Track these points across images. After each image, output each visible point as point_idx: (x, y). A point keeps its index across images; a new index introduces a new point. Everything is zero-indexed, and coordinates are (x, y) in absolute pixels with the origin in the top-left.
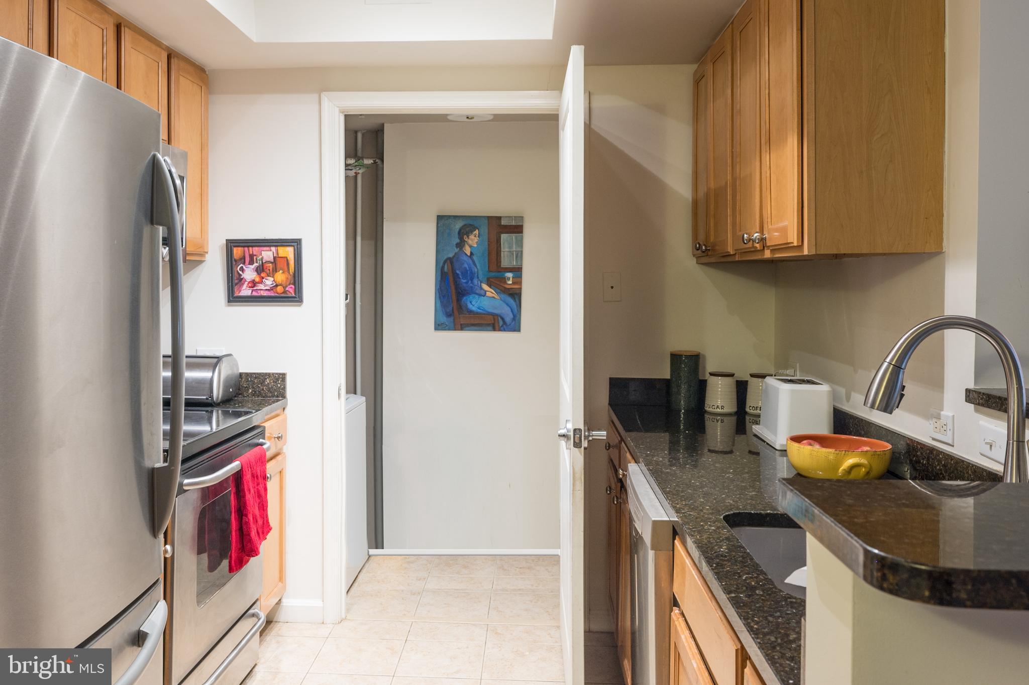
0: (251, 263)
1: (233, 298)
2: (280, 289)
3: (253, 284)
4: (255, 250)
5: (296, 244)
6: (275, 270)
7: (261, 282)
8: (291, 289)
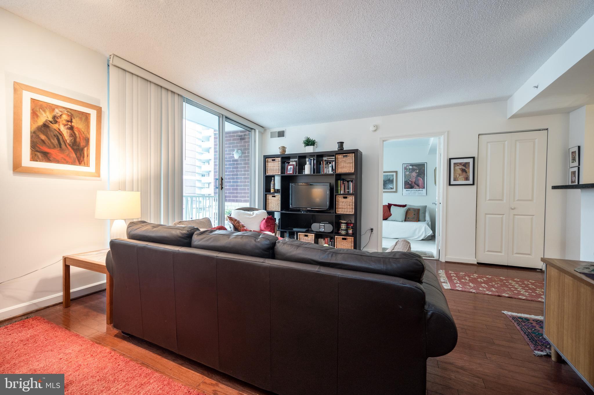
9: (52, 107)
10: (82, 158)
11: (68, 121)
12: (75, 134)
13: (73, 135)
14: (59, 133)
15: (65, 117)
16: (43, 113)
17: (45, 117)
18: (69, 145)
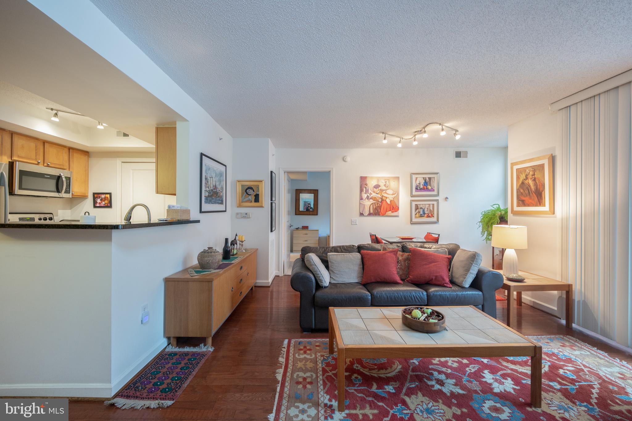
0: (99, 198)
1: (95, 207)
2: (106, 205)
3: (100, 203)
4: (100, 195)
5: (110, 194)
6: (105, 200)
7: (102, 203)
8: (109, 205)
9: (524, 169)
10: (541, 200)
11: (533, 175)
12: (537, 183)
13: (536, 185)
14: (529, 185)
15: (531, 173)
16: (521, 175)
17: (523, 177)
18: (534, 192)
